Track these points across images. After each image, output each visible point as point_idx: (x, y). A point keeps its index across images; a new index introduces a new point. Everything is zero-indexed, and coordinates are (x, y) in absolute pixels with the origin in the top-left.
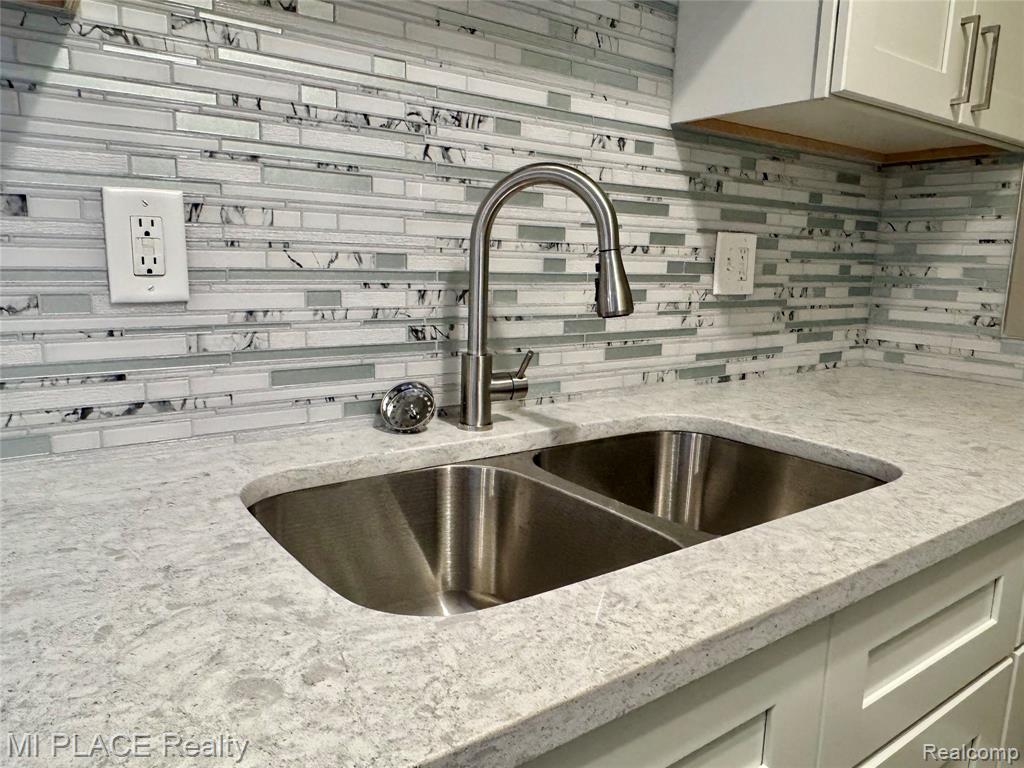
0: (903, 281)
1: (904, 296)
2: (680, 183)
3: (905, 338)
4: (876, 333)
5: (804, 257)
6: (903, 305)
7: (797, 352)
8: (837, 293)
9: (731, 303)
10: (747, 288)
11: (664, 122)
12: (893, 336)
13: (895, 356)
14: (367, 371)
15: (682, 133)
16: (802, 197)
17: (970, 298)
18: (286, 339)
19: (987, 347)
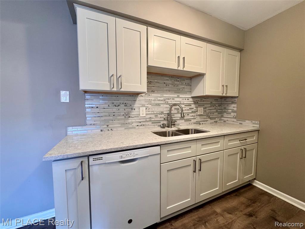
0: (225, 112)
1: (225, 114)
2: (193, 103)
3: (226, 119)
4: (222, 118)
5: (210, 110)
6: (225, 115)
8: (216, 114)
9: (200, 115)
10: (202, 113)
11: (190, 97)
12: (224, 119)
13: (225, 121)
14: (160, 122)
16: (209, 103)
17: (233, 114)
18: (153, 120)
19: (235, 120)
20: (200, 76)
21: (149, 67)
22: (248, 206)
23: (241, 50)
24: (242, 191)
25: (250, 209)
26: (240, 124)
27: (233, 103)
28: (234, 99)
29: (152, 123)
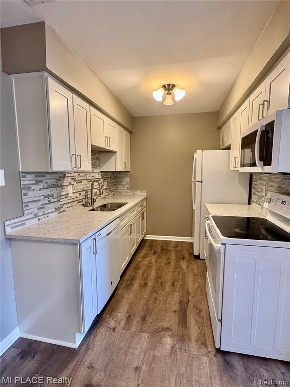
0: (120, 185)
1: (120, 186)
2: (101, 177)
3: (121, 191)
4: (117, 191)
5: (111, 183)
6: (120, 187)
7: (112, 194)
8: (114, 187)
9: (106, 189)
10: (107, 188)
11: (99, 171)
12: (119, 191)
13: (120, 193)
14: (82, 201)
15: (101, 172)
16: (109, 176)
17: (127, 186)
18: (78, 199)
19: (129, 191)
20: (112, 153)
21: (92, 146)
22: (151, 250)
23: (131, 132)
24: (143, 244)
25: (152, 251)
26: (134, 194)
27: (126, 176)
28: (127, 173)
29: (78, 202)
